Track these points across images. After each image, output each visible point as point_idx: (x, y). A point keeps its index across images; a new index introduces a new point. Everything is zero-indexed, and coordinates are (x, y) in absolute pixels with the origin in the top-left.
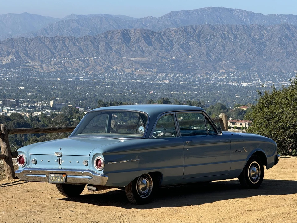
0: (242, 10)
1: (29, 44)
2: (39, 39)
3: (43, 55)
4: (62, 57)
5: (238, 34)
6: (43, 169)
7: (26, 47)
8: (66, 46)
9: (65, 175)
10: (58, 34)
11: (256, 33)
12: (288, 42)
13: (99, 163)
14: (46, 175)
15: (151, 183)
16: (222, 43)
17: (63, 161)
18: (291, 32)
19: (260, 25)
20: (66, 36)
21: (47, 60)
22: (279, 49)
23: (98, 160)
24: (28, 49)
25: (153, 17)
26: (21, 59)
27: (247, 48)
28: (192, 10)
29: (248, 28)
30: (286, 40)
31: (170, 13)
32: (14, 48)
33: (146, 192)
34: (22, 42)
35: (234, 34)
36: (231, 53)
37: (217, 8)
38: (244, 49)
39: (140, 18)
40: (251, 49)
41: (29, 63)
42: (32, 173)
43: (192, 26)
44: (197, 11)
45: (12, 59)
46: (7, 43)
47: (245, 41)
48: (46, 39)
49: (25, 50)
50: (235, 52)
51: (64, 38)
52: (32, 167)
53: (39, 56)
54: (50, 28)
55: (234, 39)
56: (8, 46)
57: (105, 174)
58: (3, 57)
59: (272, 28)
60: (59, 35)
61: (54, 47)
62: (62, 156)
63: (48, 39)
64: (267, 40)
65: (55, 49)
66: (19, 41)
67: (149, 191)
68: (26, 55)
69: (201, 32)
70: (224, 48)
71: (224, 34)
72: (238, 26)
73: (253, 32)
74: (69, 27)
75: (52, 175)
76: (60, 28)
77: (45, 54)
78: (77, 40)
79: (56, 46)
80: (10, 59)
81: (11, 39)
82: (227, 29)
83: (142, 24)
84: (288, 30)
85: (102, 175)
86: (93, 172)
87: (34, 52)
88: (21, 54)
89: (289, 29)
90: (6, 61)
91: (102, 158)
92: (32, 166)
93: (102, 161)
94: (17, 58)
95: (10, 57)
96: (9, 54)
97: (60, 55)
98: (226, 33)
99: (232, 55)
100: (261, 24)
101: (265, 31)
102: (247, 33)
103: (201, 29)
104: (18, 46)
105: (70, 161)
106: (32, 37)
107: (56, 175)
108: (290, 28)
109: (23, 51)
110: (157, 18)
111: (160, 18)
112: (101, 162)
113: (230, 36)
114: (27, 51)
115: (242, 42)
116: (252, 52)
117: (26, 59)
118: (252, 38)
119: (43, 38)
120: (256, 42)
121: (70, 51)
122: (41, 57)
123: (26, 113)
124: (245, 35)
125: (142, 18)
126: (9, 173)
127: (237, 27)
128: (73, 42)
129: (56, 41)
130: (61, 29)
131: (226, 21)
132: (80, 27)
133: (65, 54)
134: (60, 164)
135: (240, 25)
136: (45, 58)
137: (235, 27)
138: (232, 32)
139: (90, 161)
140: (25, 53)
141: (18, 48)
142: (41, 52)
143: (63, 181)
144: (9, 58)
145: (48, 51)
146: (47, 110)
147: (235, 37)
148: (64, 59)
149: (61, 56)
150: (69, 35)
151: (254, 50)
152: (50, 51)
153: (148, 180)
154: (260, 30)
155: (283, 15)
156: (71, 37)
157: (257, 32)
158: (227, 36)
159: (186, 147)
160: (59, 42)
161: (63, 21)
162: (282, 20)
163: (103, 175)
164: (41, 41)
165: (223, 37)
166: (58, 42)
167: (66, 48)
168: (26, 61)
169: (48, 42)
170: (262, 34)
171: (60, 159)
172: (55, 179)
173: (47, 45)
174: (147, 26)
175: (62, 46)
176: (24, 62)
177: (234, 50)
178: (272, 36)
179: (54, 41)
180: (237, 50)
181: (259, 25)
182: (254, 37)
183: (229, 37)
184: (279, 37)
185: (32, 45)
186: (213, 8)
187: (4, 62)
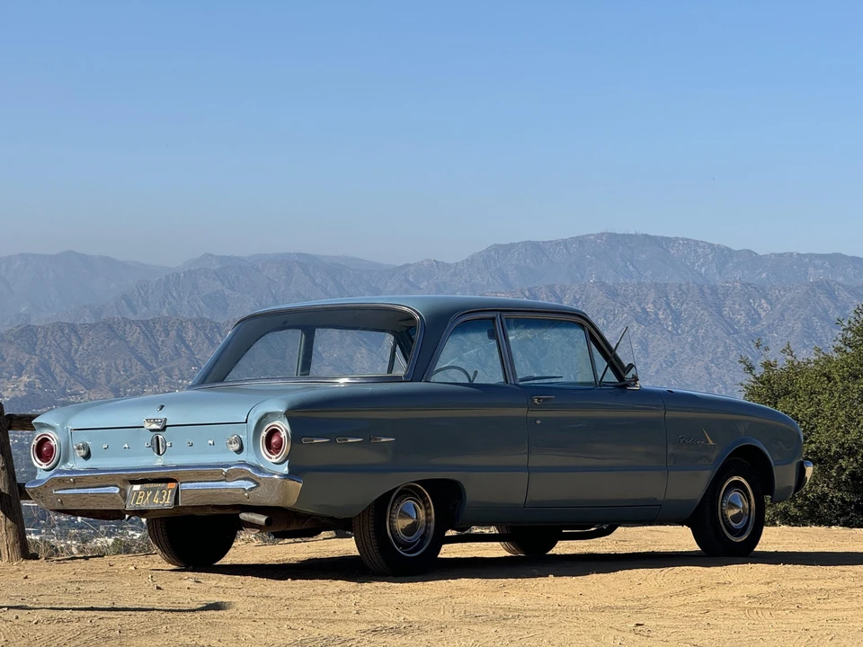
0: (697, 243)
1: (81, 340)
2: (110, 327)
3: (119, 372)
4: (174, 377)
5: (685, 310)
6: (109, 471)
7: (70, 351)
8: (188, 347)
9: (172, 486)
10: (165, 313)
11: (737, 307)
12: (829, 334)
13: (274, 440)
14: (117, 486)
15: (430, 514)
16: (639, 336)
17: (168, 445)
18: (839, 304)
19: (749, 284)
20: (189, 317)
21: (132, 388)
22: (804, 351)
23: (273, 432)
24: (78, 355)
25: (437, 262)
26: (57, 383)
27: (710, 350)
28: (551, 242)
29: (714, 290)
30: (823, 328)
31: (487, 250)
32: (35, 355)
33: (415, 538)
34: (60, 334)
35: (672, 311)
36: (664, 365)
37: (624, 235)
38: (703, 353)
39: (400, 264)
40: (723, 353)
41: (81, 395)
42: (77, 482)
43: (553, 286)
44: (565, 242)
45: (30, 385)
46: (17, 339)
47: (707, 330)
48: (128, 326)
49: (68, 357)
50: (676, 361)
51: (181, 323)
52: (76, 468)
53: (108, 374)
54: (140, 293)
55: (673, 326)
56: (17, 348)
57: (294, 473)
58: (5, 380)
59: (782, 293)
60: (166, 315)
61: (152, 350)
62: (164, 429)
63: (134, 327)
64: (769, 325)
65: (156, 356)
66: (50, 333)
67: (423, 537)
68: (71, 374)
69: (577, 303)
70: (646, 350)
71: (644, 309)
72: (684, 287)
73: (728, 302)
74: (196, 292)
75: (137, 487)
76: (169, 296)
77: (126, 371)
78: (218, 328)
79: (157, 346)
80: (26, 386)
81: (29, 326)
82: (652, 296)
83: (409, 282)
84: (829, 298)
85: (285, 475)
86: (258, 469)
87: (94, 364)
88: (57, 370)
89: (831, 295)
90: (13, 390)
91: (284, 427)
92: (76, 463)
93: (283, 435)
94: (43, 381)
95: (25, 378)
96: (20, 370)
97: (169, 373)
98: (651, 305)
99: (670, 369)
100: (750, 282)
101: (763, 301)
102: (711, 307)
103: (578, 297)
104: (47, 348)
105: (188, 440)
106: (89, 320)
107: (147, 486)
108: (834, 291)
109: (61, 362)
110: (449, 266)
111: (457, 263)
112: (281, 439)
113: (661, 316)
114: (73, 363)
115: (697, 332)
116: (728, 362)
117: (69, 385)
118: (726, 321)
119: (119, 323)
120: (736, 332)
121: (198, 360)
122: (114, 379)
123: (69, 542)
124: (706, 314)
125: (407, 265)
126: (12, 540)
127: (680, 289)
128: (206, 335)
129: (158, 331)
130: (174, 298)
131: (649, 273)
132: (227, 292)
133: (185, 368)
134: (158, 453)
135: (691, 285)
136: (125, 380)
137: (677, 289)
138: (668, 305)
139: (247, 437)
140: (68, 367)
141: (48, 353)
142: (116, 364)
143: (168, 502)
144: (21, 381)
145: (134, 361)
146: (131, 533)
147: (677, 318)
148: (181, 384)
149: (171, 377)
150: (195, 316)
151: (732, 357)
152: (141, 360)
153: (421, 504)
154: (749, 298)
155: (813, 254)
156: (203, 320)
157: (740, 305)
158: (653, 316)
159: (531, 414)
160: (167, 335)
161: (178, 275)
162: (811, 270)
163: (286, 477)
164: (114, 331)
165: (643, 317)
166: (163, 333)
167: (187, 351)
168: (70, 389)
169: (134, 335)
170: (755, 310)
171: (160, 437)
172: (145, 498)
173: (132, 344)
174: (420, 289)
175: (175, 347)
176: (65, 394)
177: (673, 355)
178: (783, 316)
179: (151, 333)
180: (684, 356)
181: (745, 285)
182: (730, 318)
183: (659, 319)
184: (804, 319)
185: (89, 345)
186: (613, 236)
187: (5, 394)
